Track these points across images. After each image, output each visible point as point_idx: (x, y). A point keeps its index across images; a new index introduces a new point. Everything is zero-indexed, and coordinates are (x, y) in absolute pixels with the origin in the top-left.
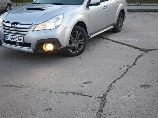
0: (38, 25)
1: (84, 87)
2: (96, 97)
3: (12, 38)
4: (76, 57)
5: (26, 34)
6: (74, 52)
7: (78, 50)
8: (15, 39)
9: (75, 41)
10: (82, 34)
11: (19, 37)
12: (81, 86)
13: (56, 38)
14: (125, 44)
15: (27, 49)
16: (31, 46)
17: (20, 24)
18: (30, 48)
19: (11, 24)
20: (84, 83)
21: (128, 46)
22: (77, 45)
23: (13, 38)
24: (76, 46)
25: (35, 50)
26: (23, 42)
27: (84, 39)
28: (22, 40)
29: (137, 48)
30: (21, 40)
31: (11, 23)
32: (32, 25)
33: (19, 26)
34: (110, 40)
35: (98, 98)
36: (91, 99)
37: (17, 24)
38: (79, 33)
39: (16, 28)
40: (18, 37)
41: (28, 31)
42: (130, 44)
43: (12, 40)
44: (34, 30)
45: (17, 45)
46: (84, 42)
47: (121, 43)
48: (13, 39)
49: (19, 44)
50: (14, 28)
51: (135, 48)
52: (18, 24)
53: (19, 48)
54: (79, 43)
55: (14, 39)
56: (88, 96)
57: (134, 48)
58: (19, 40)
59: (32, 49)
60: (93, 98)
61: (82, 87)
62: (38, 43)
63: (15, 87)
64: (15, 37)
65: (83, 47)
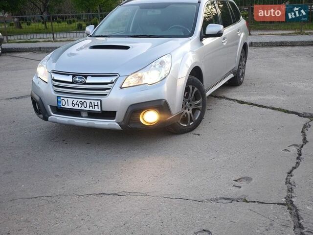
0: (128, 76)
1: (241, 187)
2: (275, 204)
3: (75, 102)
4: (190, 135)
5: (106, 95)
6: (186, 125)
7: (192, 121)
8: (82, 104)
9: (187, 103)
10: (199, 91)
11: (91, 101)
12: (234, 186)
13: (163, 99)
14: (265, 107)
15: (107, 124)
16: (115, 116)
17: (92, 76)
18: (114, 120)
19: (73, 77)
20: (236, 181)
21: (274, 109)
22: (190, 111)
23: (78, 103)
24: (188, 112)
25: (123, 124)
26: (99, 110)
27: (201, 99)
28: (98, 106)
29: (293, 113)
30: (96, 107)
31: (71, 75)
32: (116, 77)
33: (89, 80)
34: (234, 100)
35: (278, 204)
36: (268, 207)
37: (86, 77)
38: (193, 89)
39: (85, 84)
40: (88, 102)
41: (110, 89)
42: (276, 107)
43: (76, 107)
44: (122, 87)
45: (84, 116)
46: (201, 104)
47: (256, 105)
48: (78, 105)
49: (87, 115)
50: (81, 83)
51: (288, 112)
52: (88, 77)
53: (88, 123)
54: (193, 107)
55: (80, 105)
56: (259, 202)
57: (285, 112)
58: (92, 106)
59: (118, 123)
60: (272, 205)
61: (238, 188)
62: (130, 110)
63: (111, 195)
64: (83, 101)
65: (201, 114)
